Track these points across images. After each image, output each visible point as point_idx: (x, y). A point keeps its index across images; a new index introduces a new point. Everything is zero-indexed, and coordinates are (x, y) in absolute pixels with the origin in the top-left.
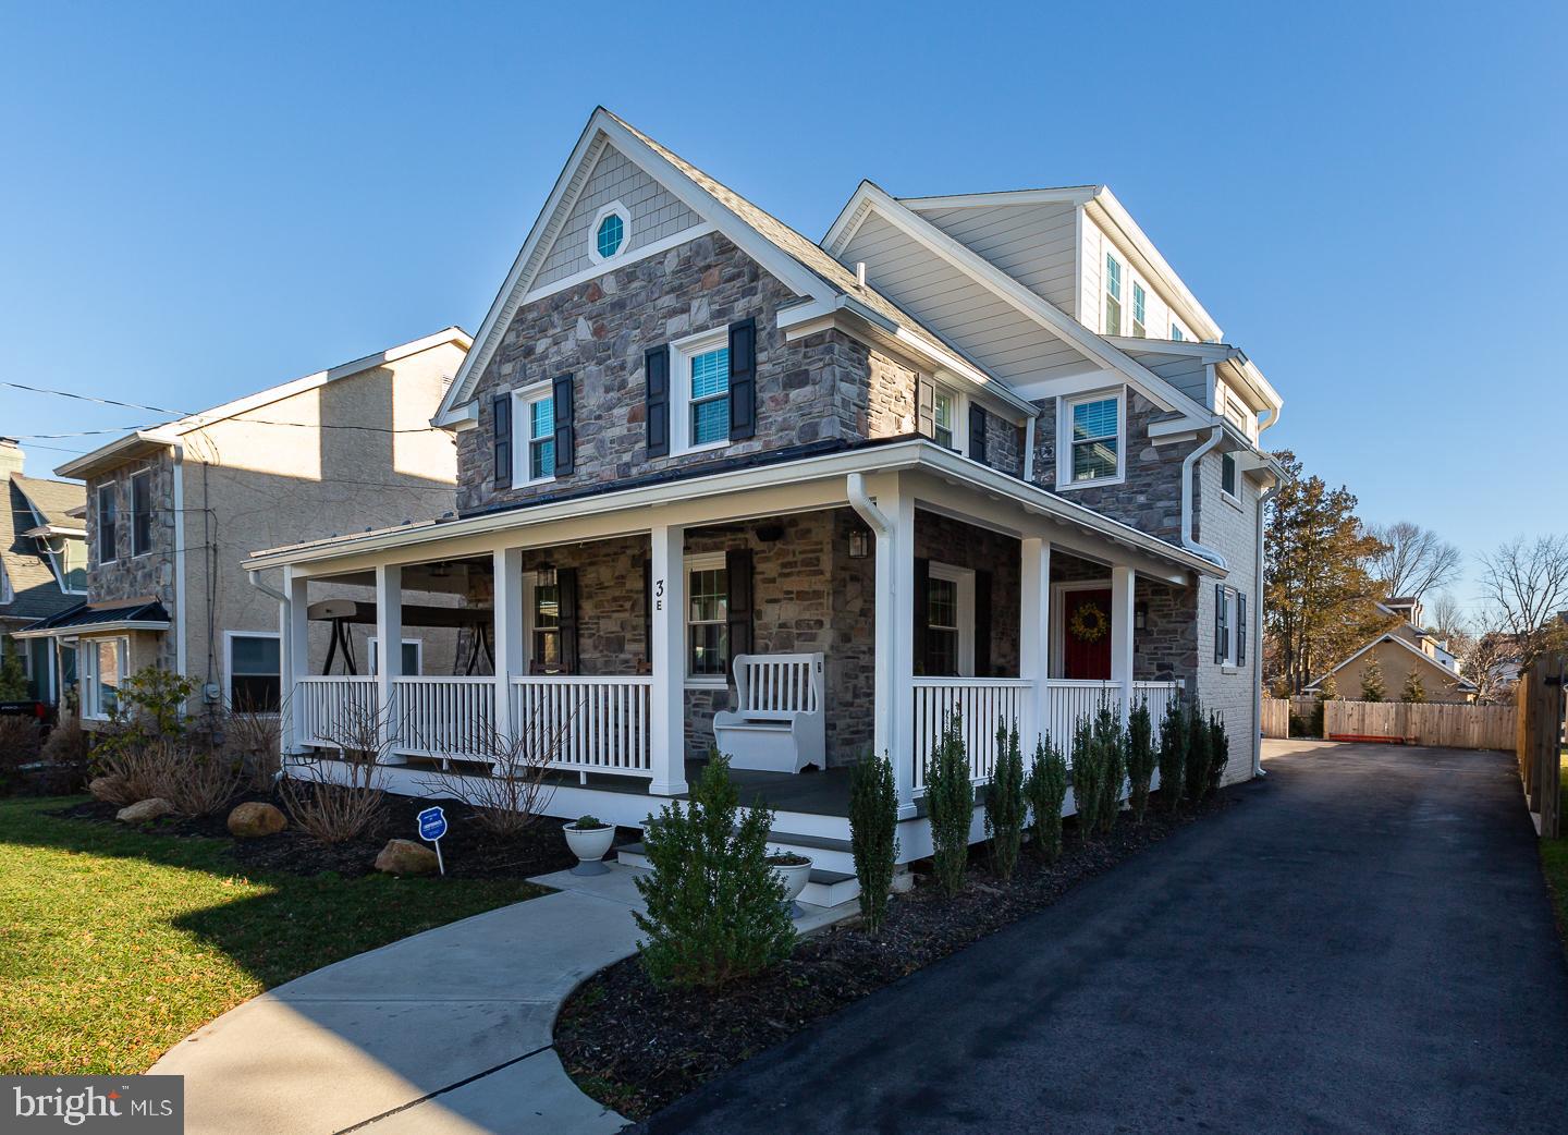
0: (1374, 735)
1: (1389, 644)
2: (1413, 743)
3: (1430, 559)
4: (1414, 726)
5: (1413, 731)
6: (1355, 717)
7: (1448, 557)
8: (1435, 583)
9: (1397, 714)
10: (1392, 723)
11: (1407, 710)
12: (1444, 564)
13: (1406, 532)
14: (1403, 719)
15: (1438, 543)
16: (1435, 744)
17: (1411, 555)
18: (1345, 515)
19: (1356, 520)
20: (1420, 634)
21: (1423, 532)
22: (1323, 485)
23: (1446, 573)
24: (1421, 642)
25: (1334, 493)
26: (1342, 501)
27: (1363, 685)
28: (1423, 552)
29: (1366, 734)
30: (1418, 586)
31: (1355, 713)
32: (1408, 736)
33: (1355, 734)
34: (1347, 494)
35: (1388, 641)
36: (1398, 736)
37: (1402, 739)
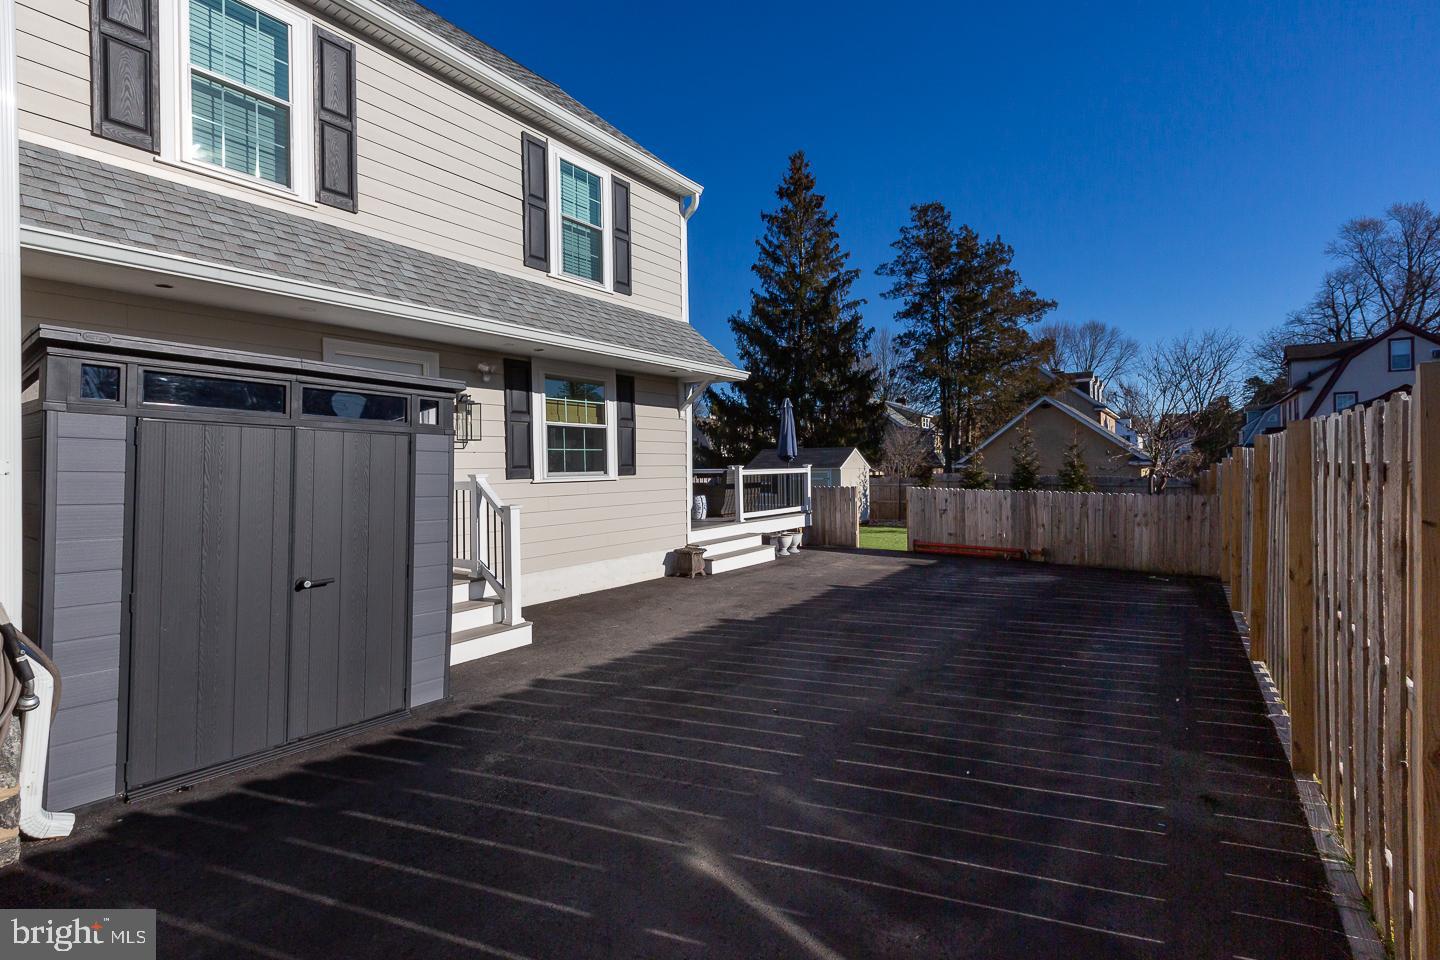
0: (980, 544)
1: (1047, 410)
2: (1041, 559)
3: (1116, 351)
4: (1041, 530)
5: (1040, 540)
6: (950, 514)
7: (1130, 348)
8: (1120, 371)
9: (1014, 508)
10: (1007, 523)
11: (1031, 502)
12: (1127, 355)
13: (1095, 330)
14: (1023, 520)
15: (1123, 337)
16: (1077, 561)
17: (1100, 349)
18: (1002, 268)
19: (1013, 273)
20: (1098, 406)
21: (1109, 328)
22: (977, 237)
23: (1129, 362)
24: (1099, 415)
25: (988, 244)
26: (997, 252)
27: (1015, 460)
28: (1109, 345)
29: (969, 541)
30: (1106, 374)
31: (951, 508)
32: (1033, 548)
33: (952, 541)
34: (1000, 244)
35: (1045, 405)
36: (1018, 547)
37: (1022, 552)
